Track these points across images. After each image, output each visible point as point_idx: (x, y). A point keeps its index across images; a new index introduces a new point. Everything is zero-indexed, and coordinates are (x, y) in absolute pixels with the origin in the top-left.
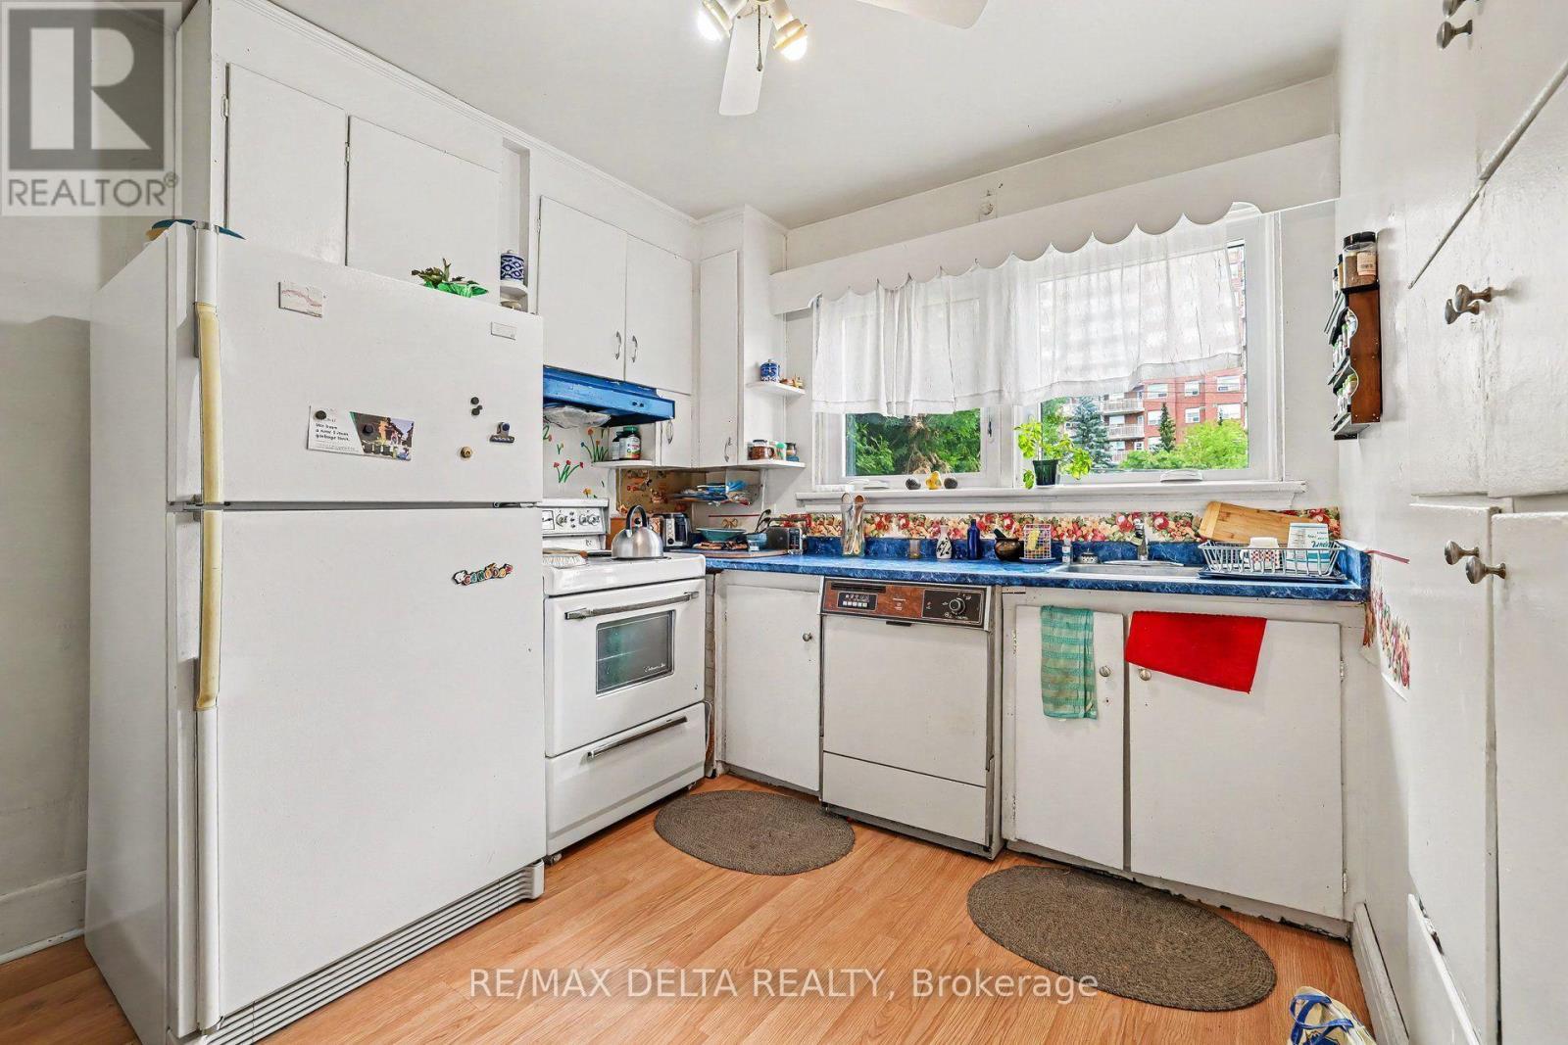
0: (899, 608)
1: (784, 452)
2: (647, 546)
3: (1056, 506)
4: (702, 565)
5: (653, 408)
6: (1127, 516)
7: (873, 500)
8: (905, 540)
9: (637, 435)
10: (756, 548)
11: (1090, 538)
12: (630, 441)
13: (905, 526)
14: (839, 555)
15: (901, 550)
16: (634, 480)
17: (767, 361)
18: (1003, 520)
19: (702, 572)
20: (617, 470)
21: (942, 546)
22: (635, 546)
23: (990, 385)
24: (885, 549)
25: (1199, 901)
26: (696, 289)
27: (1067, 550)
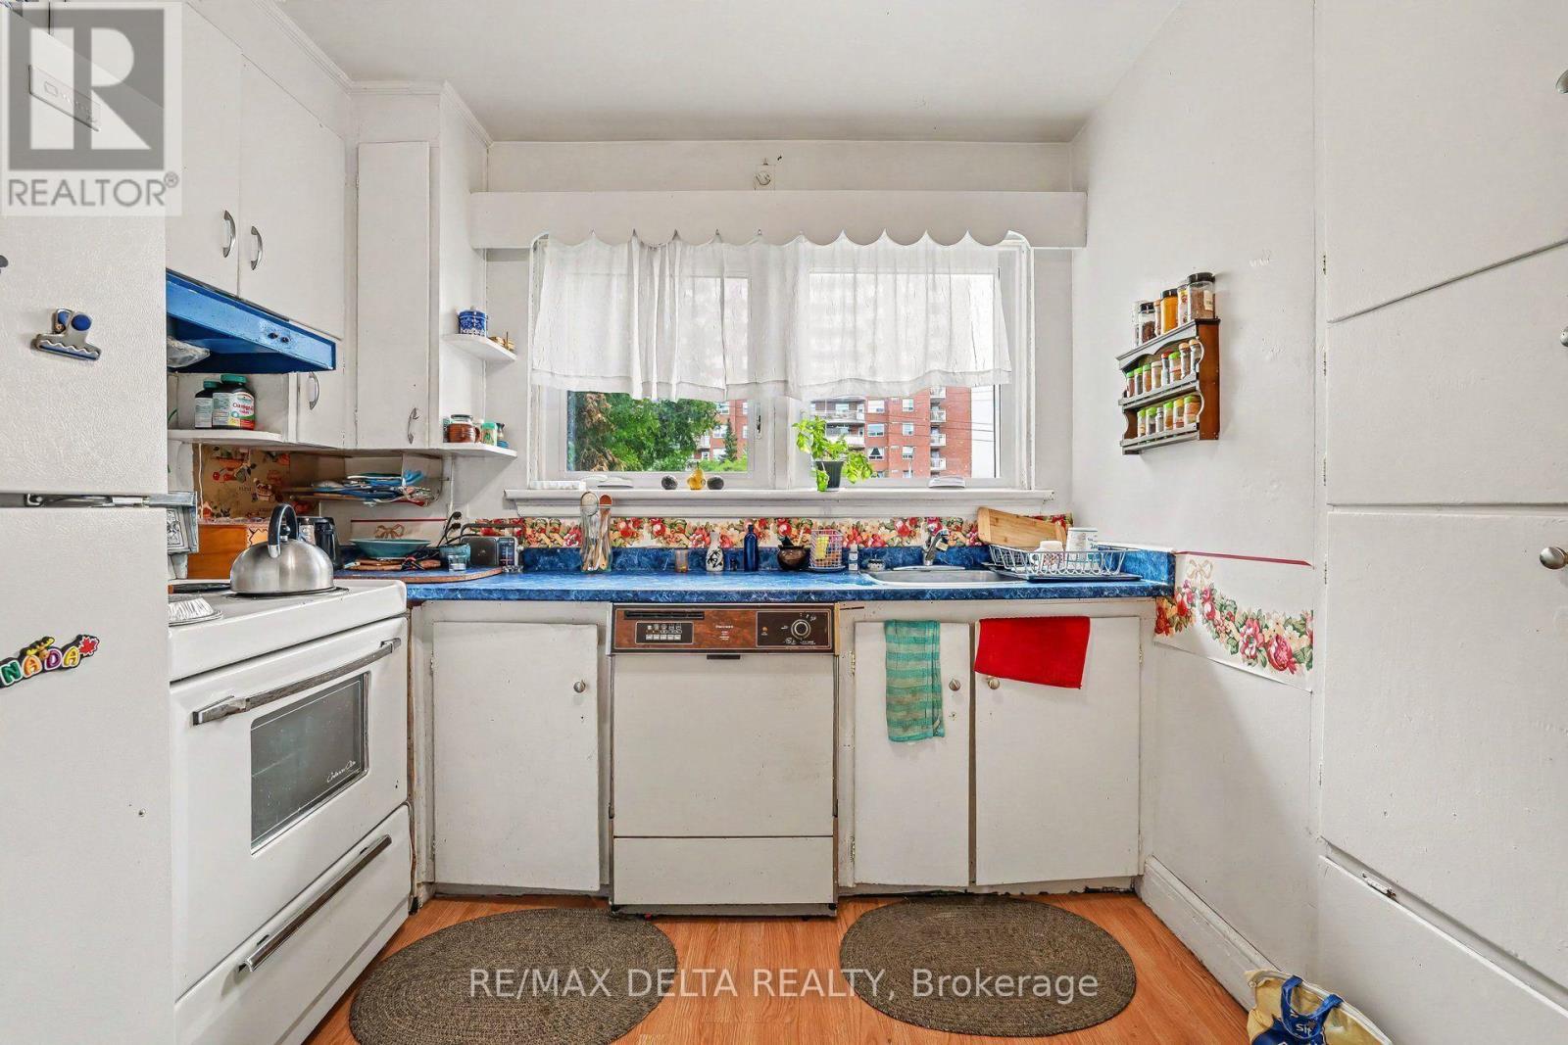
0: (725, 637)
1: (495, 435)
2: (305, 571)
3: (837, 511)
4: (402, 595)
5: (301, 348)
6: (904, 521)
7: (620, 502)
8: (662, 549)
9: (247, 388)
10: (462, 566)
11: (870, 543)
12: (236, 398)
13: (660, 533)
14: (578, 571)
15: (659, 563)
16: (226, 464)
17: (469, 309)
18: (779, 526)
19: (402, 607)
20: (195, 447)
21: (715, 556)
22: (283, 572)
23: (772, 374)
24: (636, 562)
25: (1022, 894)
26: (353, 184)
27: (853, 557)
